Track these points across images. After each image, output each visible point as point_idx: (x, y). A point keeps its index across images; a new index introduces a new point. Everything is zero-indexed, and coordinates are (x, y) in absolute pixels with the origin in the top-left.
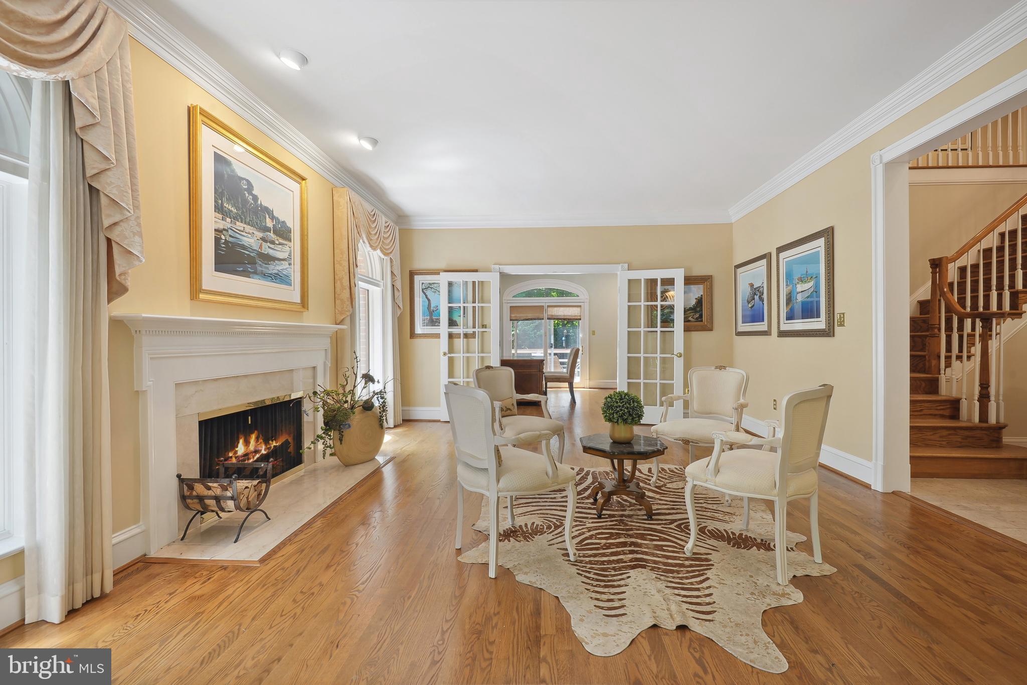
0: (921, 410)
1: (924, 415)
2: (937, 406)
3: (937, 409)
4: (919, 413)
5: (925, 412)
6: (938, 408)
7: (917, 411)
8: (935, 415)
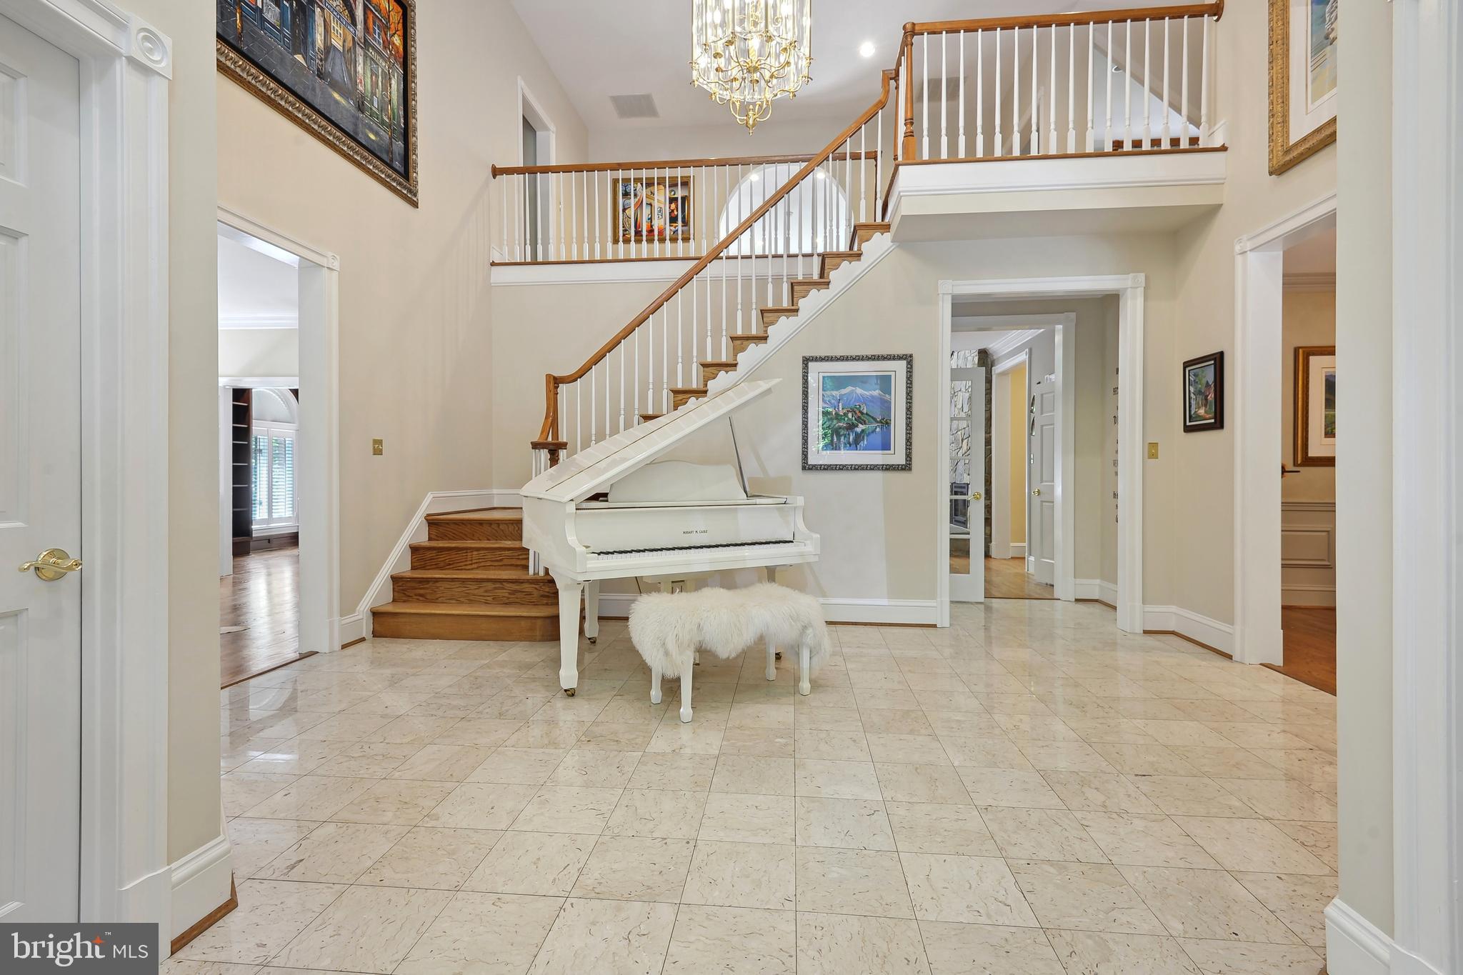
0: (501, 560)
1: (505, 565)
2: (519, 555)
3: (518, 559)
4: (500, 564)
5: (506, 562)
6: (521, 557)
7: (497, 561)
8: (517, 566)
